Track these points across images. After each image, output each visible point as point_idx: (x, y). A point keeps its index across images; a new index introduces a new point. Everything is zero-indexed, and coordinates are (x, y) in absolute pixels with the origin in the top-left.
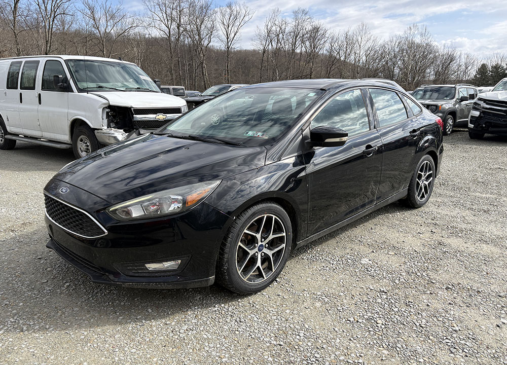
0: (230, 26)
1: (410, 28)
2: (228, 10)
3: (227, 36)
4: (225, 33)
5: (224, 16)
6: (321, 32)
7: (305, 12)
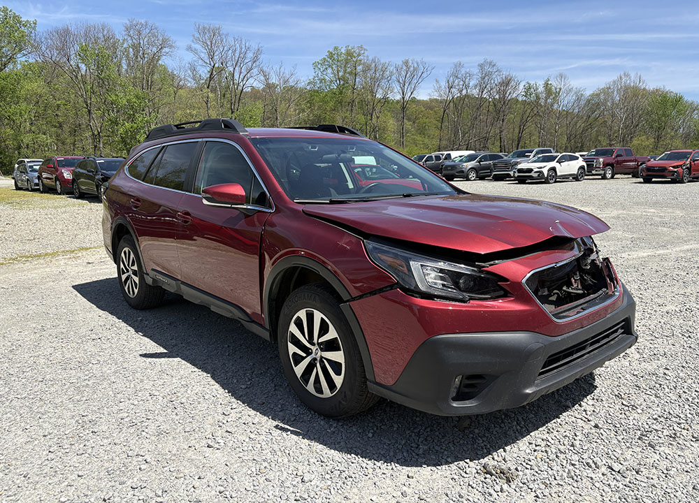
0: (407, 85)
1: (621, 77)
2: (405, 68)
3: (403, 94)
4: (401, 91)
5: (400, 74)
6: (512, 83)
7: (492, 64)
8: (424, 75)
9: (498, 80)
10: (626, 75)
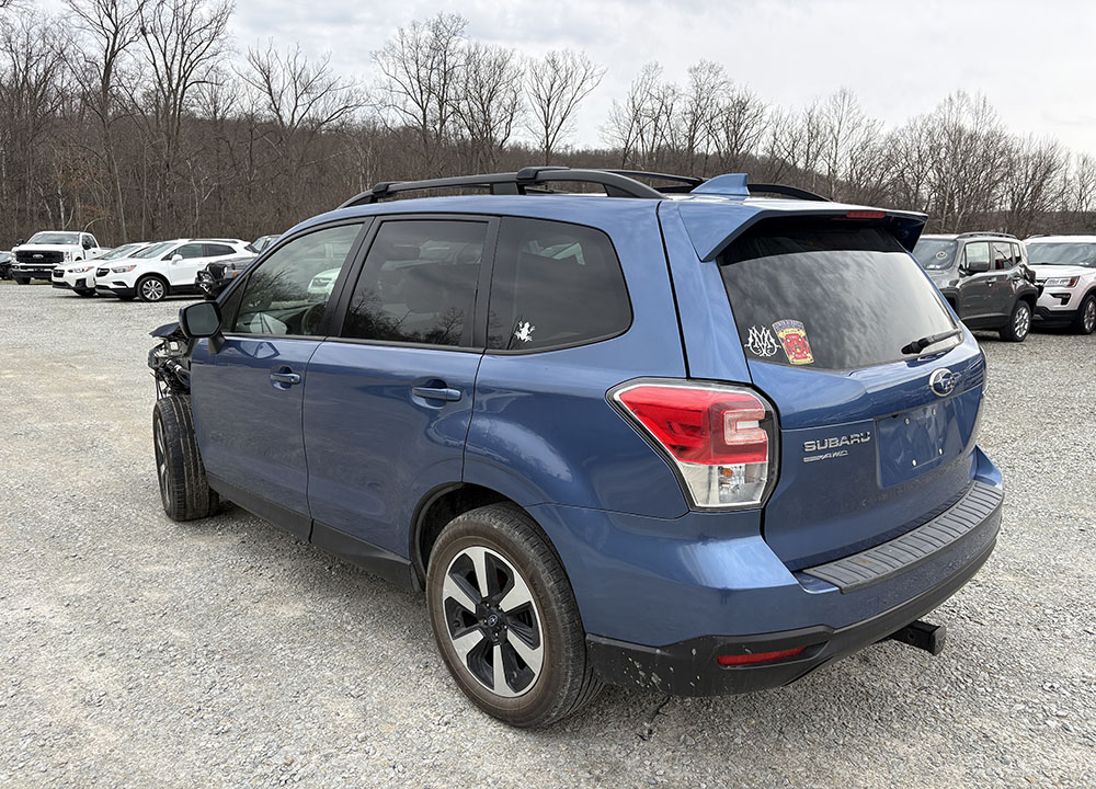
0: (552, 106)
1: (950, 99)
3: (547, 122)
4: (543, 120)
5: (539, 79)
6: (751, 111)
7: (713, 69)
8: (587, 86)
9: (725, 102)
10: (961, 95)
